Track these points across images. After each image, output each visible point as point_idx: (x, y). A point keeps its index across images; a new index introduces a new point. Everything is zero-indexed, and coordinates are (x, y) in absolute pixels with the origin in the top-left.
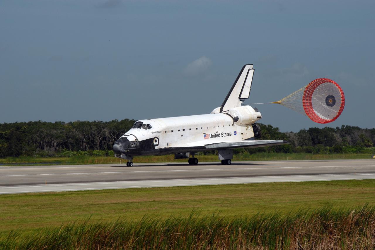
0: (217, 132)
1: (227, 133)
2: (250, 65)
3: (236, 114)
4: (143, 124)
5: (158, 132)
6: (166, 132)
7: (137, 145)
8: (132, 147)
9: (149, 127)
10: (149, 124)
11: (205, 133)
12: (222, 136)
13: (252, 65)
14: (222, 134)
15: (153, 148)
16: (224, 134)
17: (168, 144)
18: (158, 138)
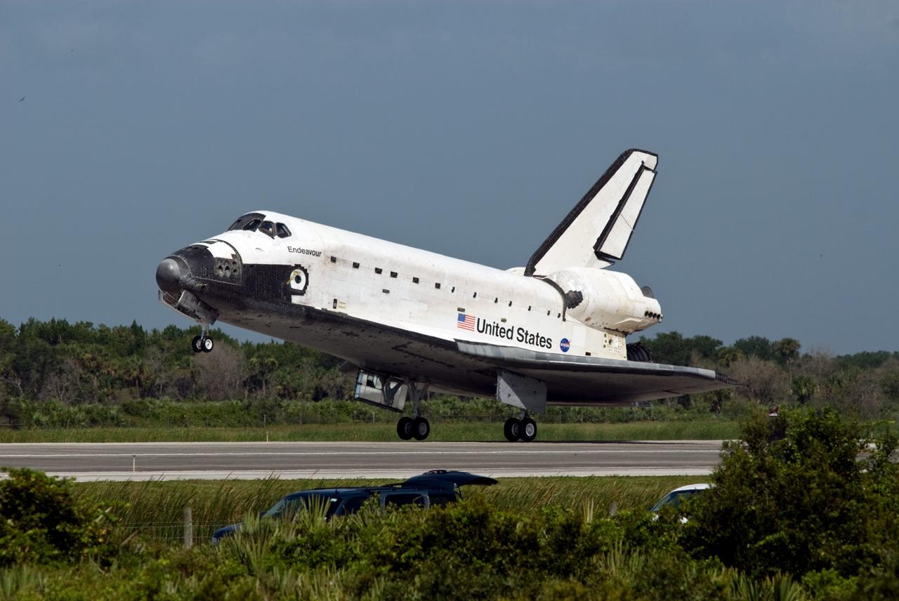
0: (504, 321)
1: (538, 336)
2: (648, 155)
3: (576, 284)
4: (265, 219)
5: (309, 252)
6: (333, 260)
7: (236, 274)
8: (218, 277)
9: (282, 231)
10: (283, 225)
11: (463, 310)
12: (520, 338)
13: (655, 158)
14: (521, 332)
15: (285, 298)
16: (527, 334)
17: (335, 301)
18: (305, 271)
